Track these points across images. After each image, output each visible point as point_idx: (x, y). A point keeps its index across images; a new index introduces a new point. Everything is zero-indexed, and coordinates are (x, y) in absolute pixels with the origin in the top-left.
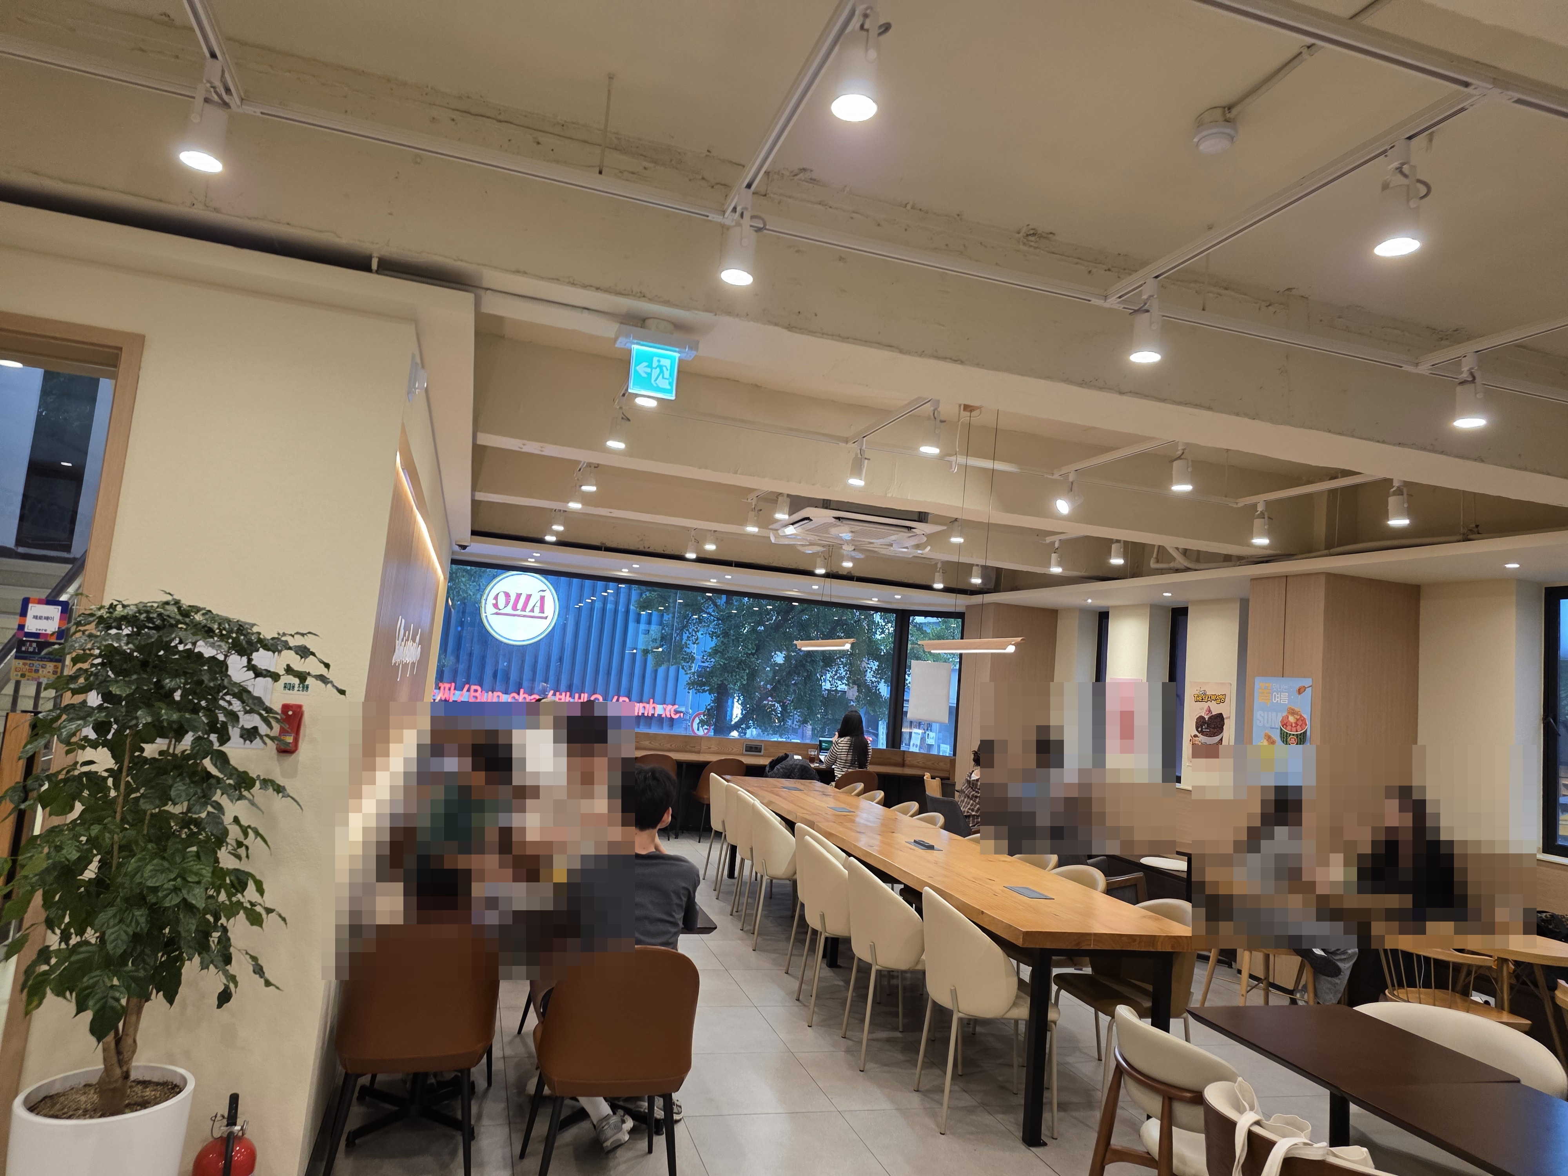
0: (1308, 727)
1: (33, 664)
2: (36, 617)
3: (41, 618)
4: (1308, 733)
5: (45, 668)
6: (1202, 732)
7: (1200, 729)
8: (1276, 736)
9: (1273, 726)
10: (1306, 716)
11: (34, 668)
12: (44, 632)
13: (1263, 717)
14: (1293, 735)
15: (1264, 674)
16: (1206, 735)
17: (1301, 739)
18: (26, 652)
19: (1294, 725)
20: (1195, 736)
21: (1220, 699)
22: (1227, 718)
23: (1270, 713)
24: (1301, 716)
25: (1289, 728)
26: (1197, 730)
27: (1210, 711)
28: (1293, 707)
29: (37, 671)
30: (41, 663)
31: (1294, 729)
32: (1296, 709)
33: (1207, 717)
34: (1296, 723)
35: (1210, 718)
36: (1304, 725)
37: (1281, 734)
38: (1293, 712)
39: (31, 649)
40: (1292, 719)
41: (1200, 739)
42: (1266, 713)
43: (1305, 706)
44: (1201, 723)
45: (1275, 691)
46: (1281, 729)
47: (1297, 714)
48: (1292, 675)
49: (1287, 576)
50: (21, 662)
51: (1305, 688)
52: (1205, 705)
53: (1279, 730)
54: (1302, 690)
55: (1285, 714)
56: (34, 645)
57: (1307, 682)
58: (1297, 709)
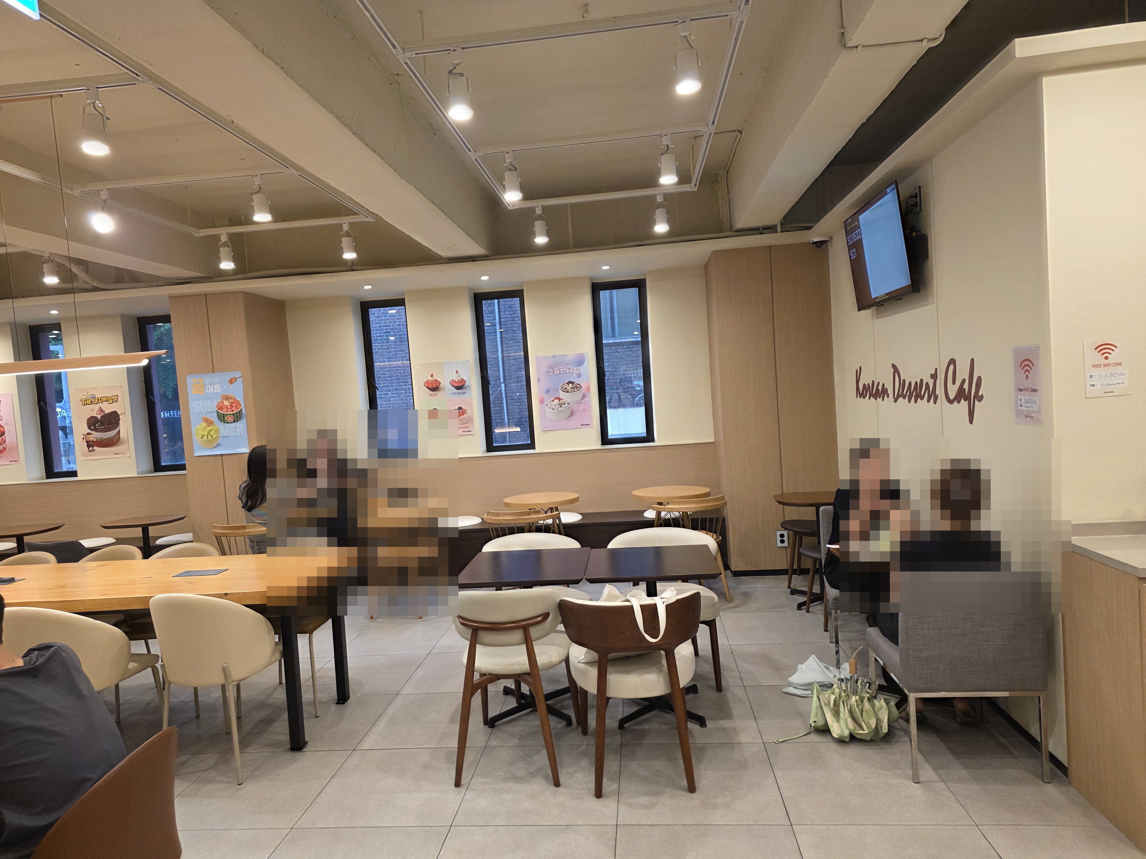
0: (243, 406)
4: (244, 411)
6: (95, 430)
7: (92, 428)
8: (214, 417)
9: (209, 411)
10: (240, 399)
13: (199, 405)
14: (230, 414)
15: (195, 371)
16: (101, 431)
17: (237, 417)
19: (229, 407)
20: (88, 434)
21: (113, 400)
22: (122, 414)
23: (205, 402)
24: (235, 400)
25: (225, 410)
26: (90, 429)
27: (101, 410)
28: (226, 394)
31: (230, 410)
32: (229, 395)
33: (99, 417)
34: (231, 405)
35: (102, 417)
36: (238, 406)
37: (218, 415)
38: (227, 398)
40: (226, 403)
41: (94, 436)
42: (201, 402)
43: (237, 391)
44: (93, 423)
45: (207, 385)
46: (218, 412)
47: (231, 399)
48: (222, 371)
49: (206, 294)
51: (236, 379)
52: (96, 407)
53: (216, 413)
54: (233, 380)
55: (219, 400)
57: (238, 374)
58: (231, 395)
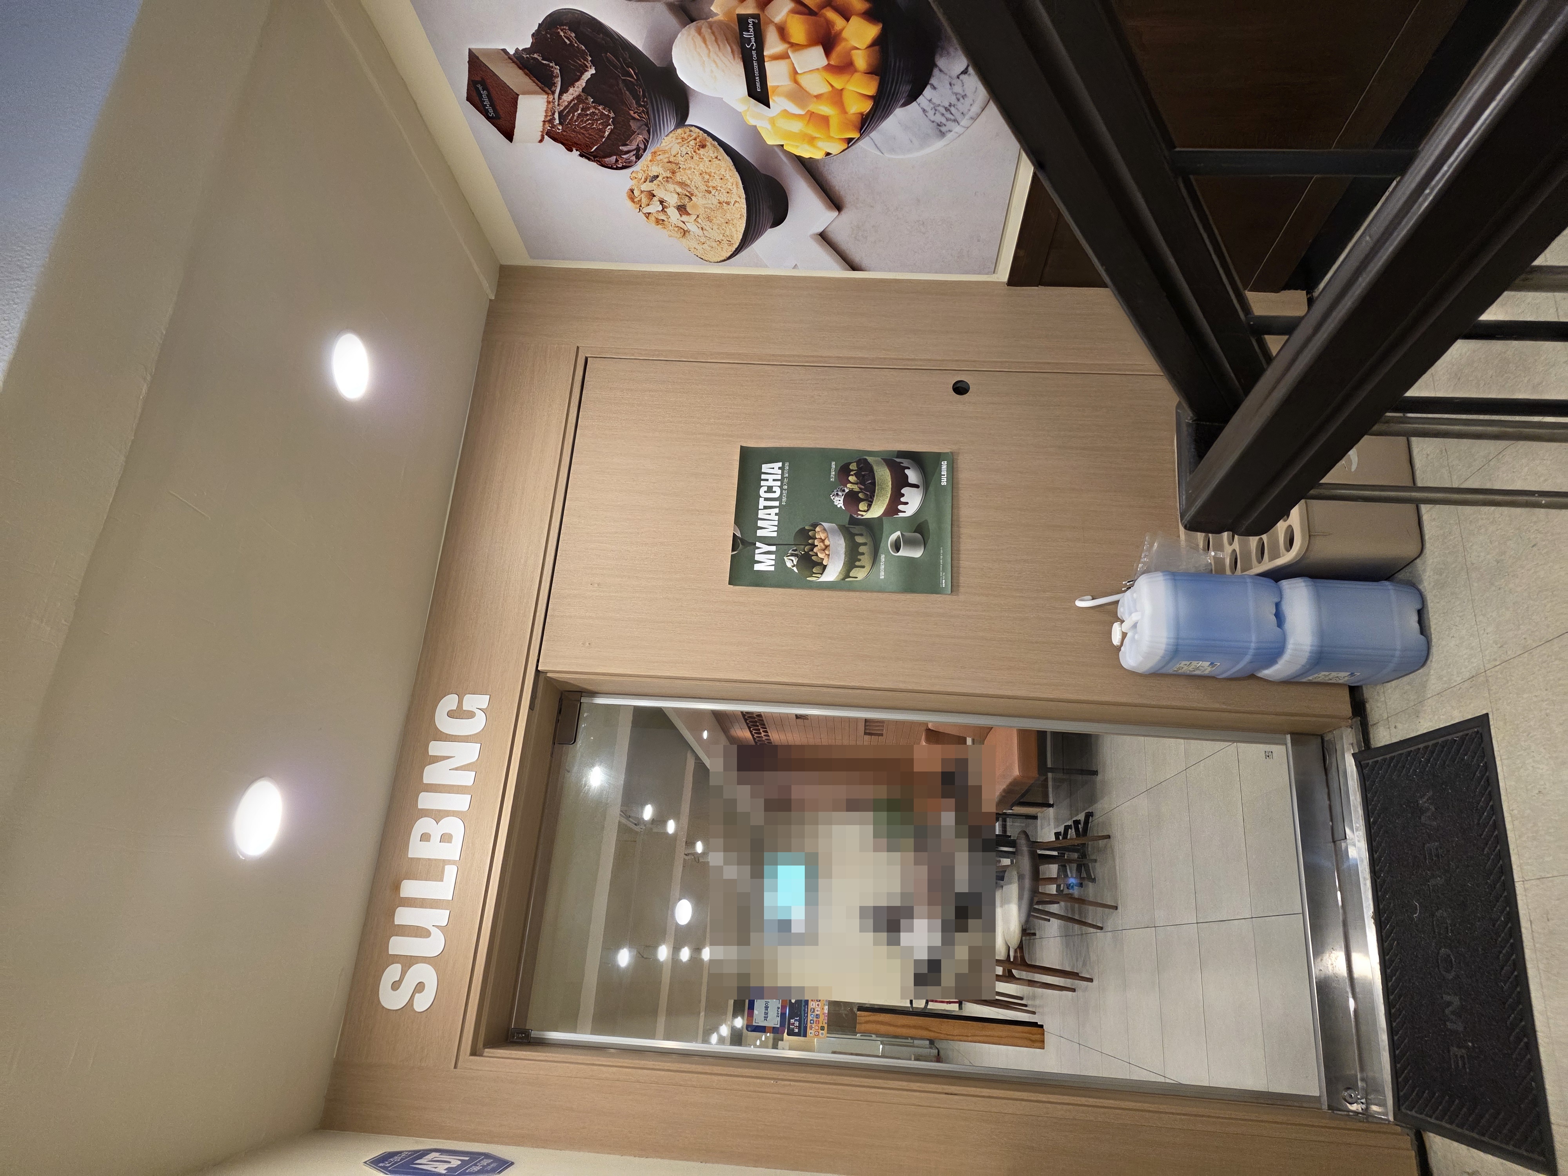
1: (811, 1020)
2: (766, 1018)
3: (766, 1014)
5: (814, 1009)
11: (815, 1019)
12: (780, 1010)
18: (799, 1027)
29: (817, 1016)
30: (809, 1013)
39: (797, 1024)
50: (809, 1031)
56: (792, 1021)
